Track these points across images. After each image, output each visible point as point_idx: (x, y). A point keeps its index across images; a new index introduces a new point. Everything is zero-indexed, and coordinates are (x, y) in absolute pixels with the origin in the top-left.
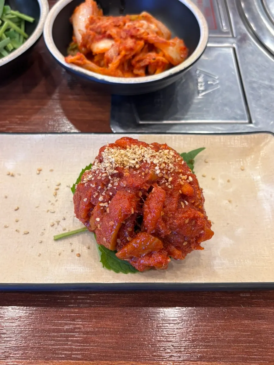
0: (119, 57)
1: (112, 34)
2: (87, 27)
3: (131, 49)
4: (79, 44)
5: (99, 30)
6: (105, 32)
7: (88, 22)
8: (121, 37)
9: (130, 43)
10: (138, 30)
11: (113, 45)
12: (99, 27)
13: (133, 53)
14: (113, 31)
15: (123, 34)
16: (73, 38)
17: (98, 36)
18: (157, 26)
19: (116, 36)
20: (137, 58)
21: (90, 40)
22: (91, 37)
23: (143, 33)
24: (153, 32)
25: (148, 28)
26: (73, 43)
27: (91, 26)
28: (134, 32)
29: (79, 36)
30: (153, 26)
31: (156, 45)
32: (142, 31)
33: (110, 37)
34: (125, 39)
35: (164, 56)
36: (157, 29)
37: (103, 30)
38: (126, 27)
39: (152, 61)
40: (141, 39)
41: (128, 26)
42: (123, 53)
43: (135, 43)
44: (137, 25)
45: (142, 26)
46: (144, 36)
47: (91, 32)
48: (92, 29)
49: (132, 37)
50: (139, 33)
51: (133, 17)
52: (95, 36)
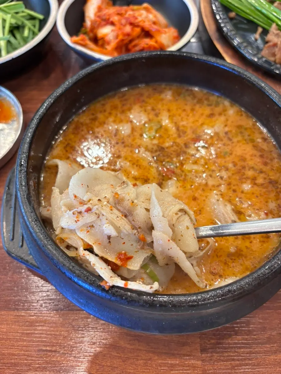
0: (117, 41)
1: (114, 21)
2: (95, 15)
3: (128, 35)
4: (88, 30)
5: (104, 18)
6: (109, 19)
7: (96, 10)
8: (122, 24)
9: (128, 29)
10: (136, 18)
11: (112, 31)
12: (105, 15)
13: (130, 38)
14: (115, 18)
15: (123, 21)
16: (84, 24)
17: (103, 23)
18: (155, 16)
19: (116, 23)
20: (133, 44)
21: (96, 26)
22: (98, 23)
23: (140, 21)
24: (149, 21)
25: (147, 17)
26: (83, 29)
27: (99, 14)
28: (132, 20)
29: (88, 23)
30: (151, 16)
31: (151, 33)
32: (140, 19)
33: (112, 24)
34: (125, 26)
35: (156, 42)
36: (154, 19)
37: (108, 17)
38: (127, 16)
39: (146, 46)
40: (138, 26)
41: (129, 15)
42: (121, 37)
43: (132, 30)
44: (137, 14)
45: (141, 15)
46: (141, 24)
47: (98, 19)
48: (99, 17)
49: (131, 24)
50: (137, 21)
51: (135, 7)
52: (100, 23)
